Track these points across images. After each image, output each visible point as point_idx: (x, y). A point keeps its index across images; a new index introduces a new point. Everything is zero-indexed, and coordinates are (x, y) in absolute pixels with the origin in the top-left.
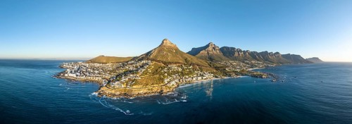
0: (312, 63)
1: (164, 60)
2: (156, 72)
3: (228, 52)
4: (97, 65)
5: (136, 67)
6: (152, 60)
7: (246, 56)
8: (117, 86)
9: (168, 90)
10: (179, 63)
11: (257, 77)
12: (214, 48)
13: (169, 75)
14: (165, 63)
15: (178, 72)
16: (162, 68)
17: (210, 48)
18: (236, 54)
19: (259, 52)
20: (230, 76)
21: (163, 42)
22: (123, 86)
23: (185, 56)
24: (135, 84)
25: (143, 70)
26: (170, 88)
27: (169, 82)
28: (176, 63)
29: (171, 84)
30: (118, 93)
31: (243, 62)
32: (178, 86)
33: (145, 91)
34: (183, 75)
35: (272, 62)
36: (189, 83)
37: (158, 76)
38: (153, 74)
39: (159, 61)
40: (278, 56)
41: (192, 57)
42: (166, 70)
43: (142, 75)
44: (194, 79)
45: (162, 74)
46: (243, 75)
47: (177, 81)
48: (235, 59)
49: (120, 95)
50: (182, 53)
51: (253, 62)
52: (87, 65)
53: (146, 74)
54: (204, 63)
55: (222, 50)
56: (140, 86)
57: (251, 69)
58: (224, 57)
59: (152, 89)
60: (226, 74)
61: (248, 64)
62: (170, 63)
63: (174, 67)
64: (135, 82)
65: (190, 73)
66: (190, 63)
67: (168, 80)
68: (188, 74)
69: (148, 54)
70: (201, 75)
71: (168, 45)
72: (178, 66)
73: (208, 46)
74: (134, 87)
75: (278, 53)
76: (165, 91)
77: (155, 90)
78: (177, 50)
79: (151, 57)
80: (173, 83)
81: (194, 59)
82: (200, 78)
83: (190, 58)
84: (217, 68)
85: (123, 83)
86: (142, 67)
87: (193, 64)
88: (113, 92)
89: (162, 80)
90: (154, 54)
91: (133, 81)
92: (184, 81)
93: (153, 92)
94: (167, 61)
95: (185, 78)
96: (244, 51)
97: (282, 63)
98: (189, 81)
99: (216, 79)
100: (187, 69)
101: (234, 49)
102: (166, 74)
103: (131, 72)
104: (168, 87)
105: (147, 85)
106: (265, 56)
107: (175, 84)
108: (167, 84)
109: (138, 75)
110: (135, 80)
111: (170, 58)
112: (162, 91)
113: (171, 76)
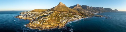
2: (56, 16)
3: (84, 7)
4: (34, 13)
5: (48, 14)
6: (55, 11)
7: (91, 9)
8: (36, 23)
9: (62, 26)
10: (66, 12)
11: (99, 17)
13: (62, 17)
14: (60, 12)
15: (66, 16)
16: (59, 14)
17: (78, 6)
18: (87, 8)
20: (88, 17)
21: (59, 3)
22: (39, 23)
23: (68, 9)
24: (45, 23)
25: (50, 15)
26: (63, 24)
27: (62, 21)
28: (65, 12)
29: (63, 22)
30: (35, 26)
31: (90, 11)
32: (67, 23)
33: (50, 26)
34: (69, 17)
35: (101, 11)
36: (72, 21)
37: (57, 18)
39: (58, 11)
41: (71, 9)
42: (61, 15)
43: (49, 18)
44: (74, 19)
45: (59, 17)
46: (93, 16)
47: (66, 20)
48: (87, 10)
49: (36, 27)
50: (67, 8)
51: (94, 11)
52: (30, 12)
53: (51, 17)
54: (76, 12)
55: (82, 6)
56: (47, 24)
57: (94, 14)
58: (83, 9)
59: (53, 25)
60: (86, 16)
61: (92, 12)
62: (63, 12)
63: (64, 14)
64: (45, 21)
65: (71, 16)
66: (71, 12)
67: (62, 20)
68: (70, 17)
69: (53, 8)
71: (62, 4)
72: (66, 13)
73: (77, 5)
74: (44, 24)
75: (102, 8)
76: (60, 26)
77: (55, 25)
79: (54, 9)
80: (64, 21)
81: (72, 10)
82: (76, 18)
83: (70, 9)
84: (82, 14)
85: (39, 22)
86: (50, 14)
88: (33, 25)
89: (59, 20)
90: (56, 8)
91: (44, 21)
92: (69, 20)
93: (54, 27)
94: (61, 11)
95: (70, 19)
96: (90, 7)
97: (104, 11)
98: (72, 20)
99: (83, 18)
100: (70, 14)
101: (87, 6)
102: (61, 17)
103: (45, 16)
104: (62, 24)
105: (51, 23)
106: (98, 9)
107: (65, 22)
108: (61, 22)
109: (47, 18)
110: (45, 20)
111: (62, 10)
112: (59, 26)
113: (63, 18)
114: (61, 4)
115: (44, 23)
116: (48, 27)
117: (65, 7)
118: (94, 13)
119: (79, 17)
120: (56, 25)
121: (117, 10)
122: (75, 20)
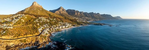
0: (117, 19)
1: (35, 14)
2: (29, 22)
3: (71, 12)
6: (26, 14)
7: (81, 15)
9: (44, 40)
10: (46, 16)
12: (63, 10)
13: (42, 24)
14: (36, 16)
15: (47, 23)
16: (35, 19)
17: (61, 10)
18: (76, 14)
19: (88, 13)
21: (33, 4)
23: (48, 12)
24: (5, 35)
27: (42, 31)
28: (44, 16)
29: (45, 33)
31: (81, 18)
32: (51, 34)
33: (17, 43)
34: (52, 25)
37: (31, 25)
38: (27, 23)
39: (31, 15)
40: (99, 15)
42: (37, 21)
44: (61, 27)
45: (35, 24)
46: (89, 24)
47: (48, 29)
48: (76, 16)
50: (46, 11)
53: (19, 23)
55: (67, 11)
59: (25, 41)
60: (78, 24)
61: (84, 19)
62: (40, 16)
63: (43, 19)
65: (56, 23)
66: (53, 17)
67: (41, 29)
68: (55, 24)
69: (23, 11)
70: (64, 25)
72: (46, 19)
73: (59, 9)
74: (3, 37)
75: (98, 13)
76: (41, 42)
77: (29, 41)
78: (42, 9)
79: (25, 12)
80: (46, 32)
82: (64, 27)
83: (52, 14)
84: (71, 20)
87: (56, 18)
89: (35, 29)
91: (4, 31)
92: (54, 30)
93: (27, 44)
94: (37, 14)
95: (54, 27)
96: (80, 12)
97: (102, 19)
98: (58, 30)
99: (74, 27)
100: (53, 20)
101: (74, 10)
102: (38, 24)
103: (6, 22)
104: (44, 37)
105: (19, 35)
106: (92, 15)
107: (48, 33)
108: (41, 33)
109: (10, 25)
110: (6, 29)
111: (39, 13)
112: (38, 42)
113: (42, 26)
114: (36, 4)
115: (3, 35)
116: (11, 44)
117: (43, 10)
118: (88, 21)
119: (68, 25)
120: (30, 39)
121: (119, 17)
122: (63, 29)
